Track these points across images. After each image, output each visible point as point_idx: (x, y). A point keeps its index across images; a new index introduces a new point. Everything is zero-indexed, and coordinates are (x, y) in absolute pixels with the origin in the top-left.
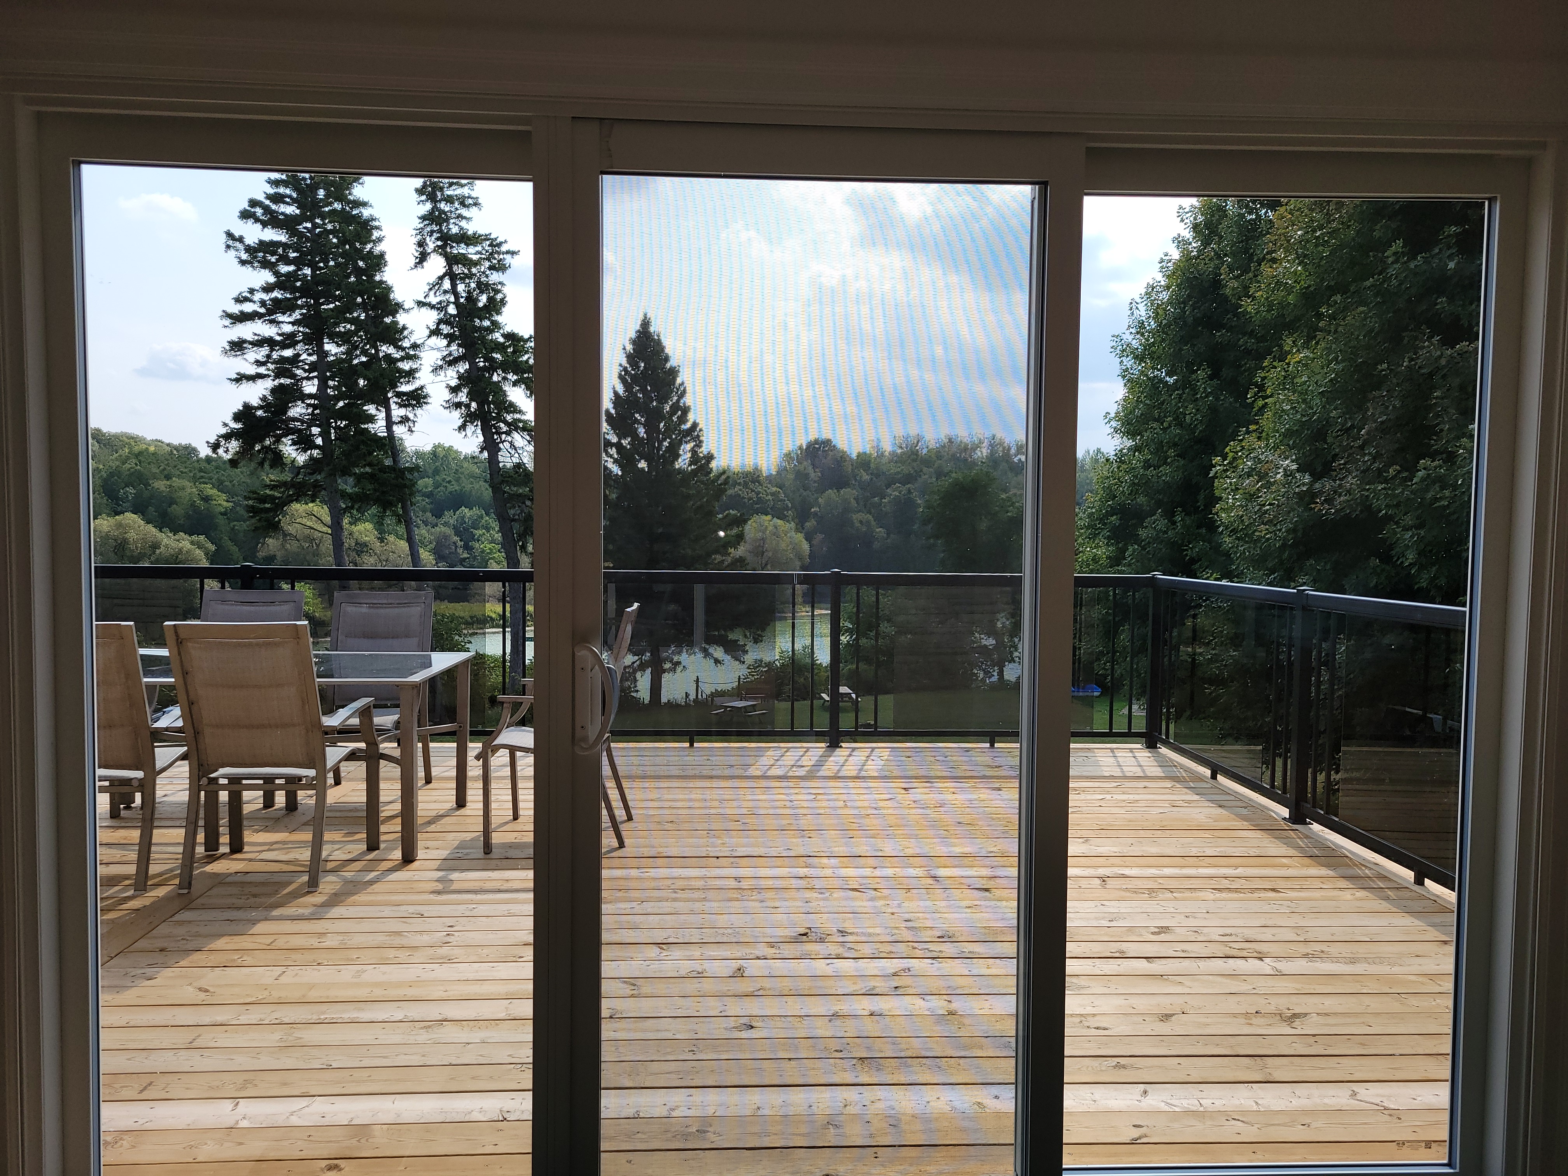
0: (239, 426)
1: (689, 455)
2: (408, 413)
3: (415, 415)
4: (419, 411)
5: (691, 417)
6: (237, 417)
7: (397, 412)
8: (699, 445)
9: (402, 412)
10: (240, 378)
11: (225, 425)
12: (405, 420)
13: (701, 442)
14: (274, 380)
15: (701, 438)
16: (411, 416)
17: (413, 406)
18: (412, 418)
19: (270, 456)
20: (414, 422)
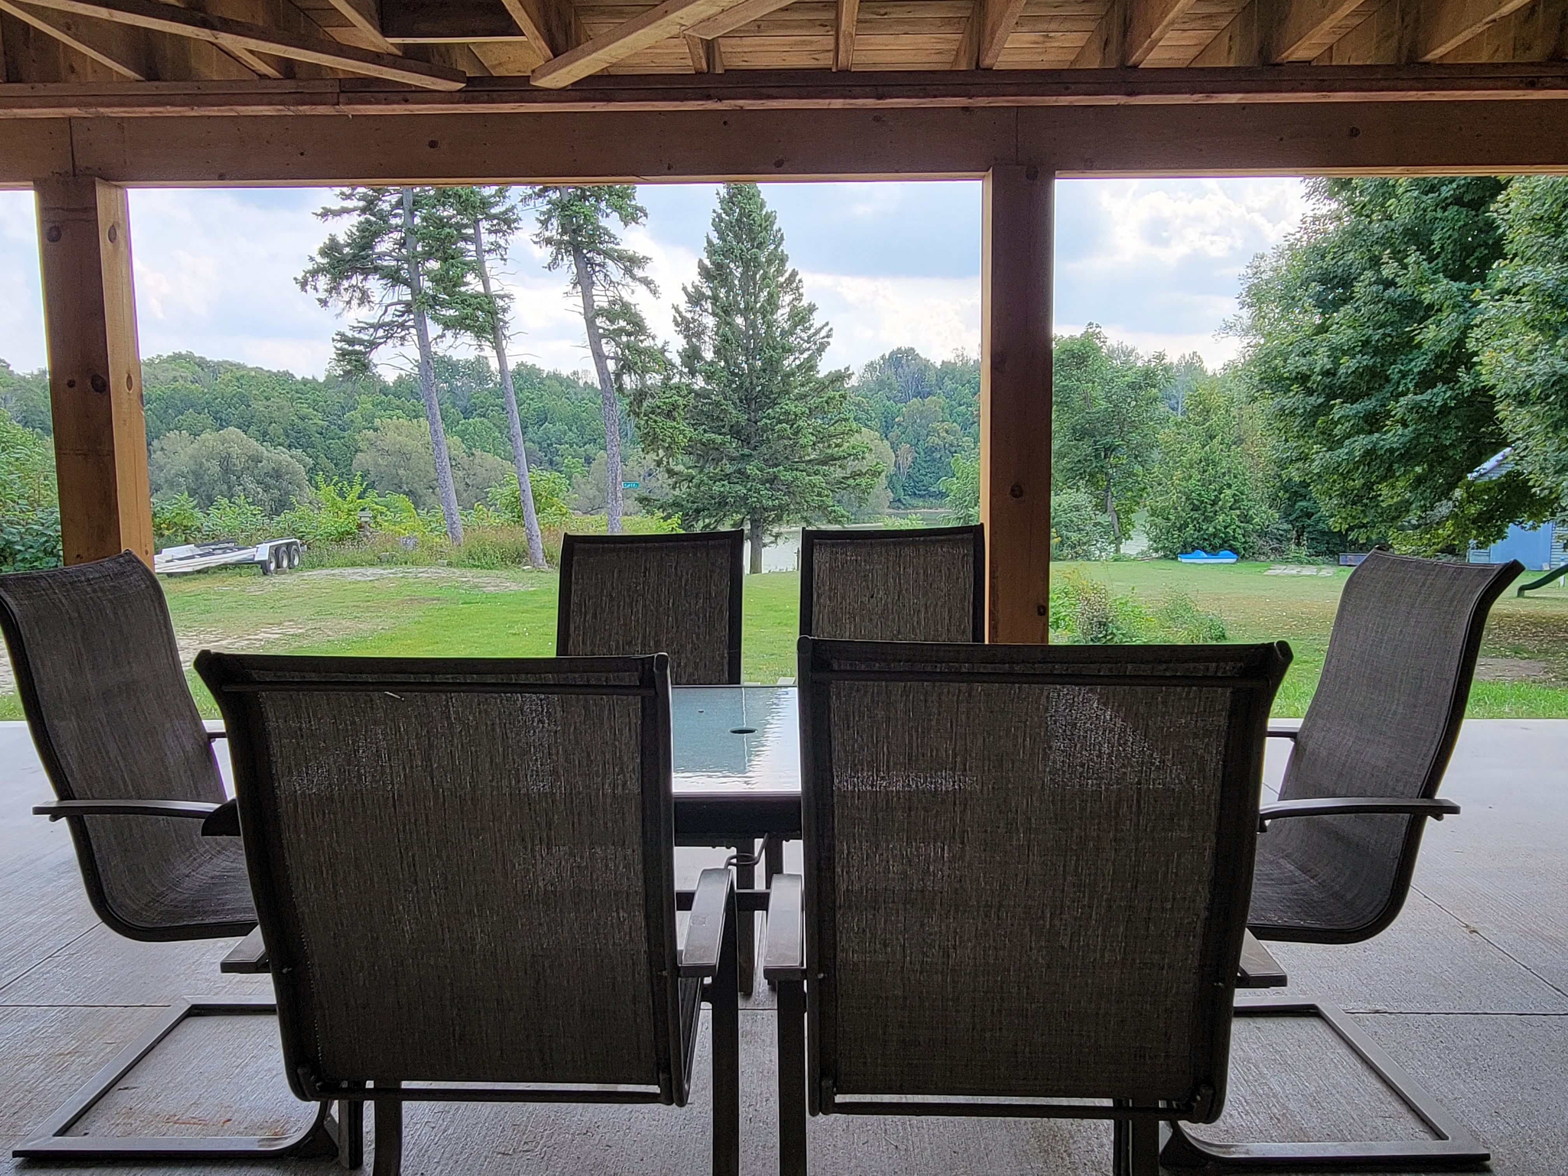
0: (325, 261)
1: (788, 309)
2: (498, 239)
3: (506, 240)
4: (510, 238)
5: (789, 267)
6: (323, 253)
7: (487, 238)
8: (799, 298)
9: (493, 238)
10: (326, 213)
11: (312, 259)
12: (496, 247)
13: (801, 295)
14: (360, 216)
15: (801, 291)
16: (502, 242)
17: (504, 233)
18: (503, 245)
19: (358, 294)
20: (506, 249)
